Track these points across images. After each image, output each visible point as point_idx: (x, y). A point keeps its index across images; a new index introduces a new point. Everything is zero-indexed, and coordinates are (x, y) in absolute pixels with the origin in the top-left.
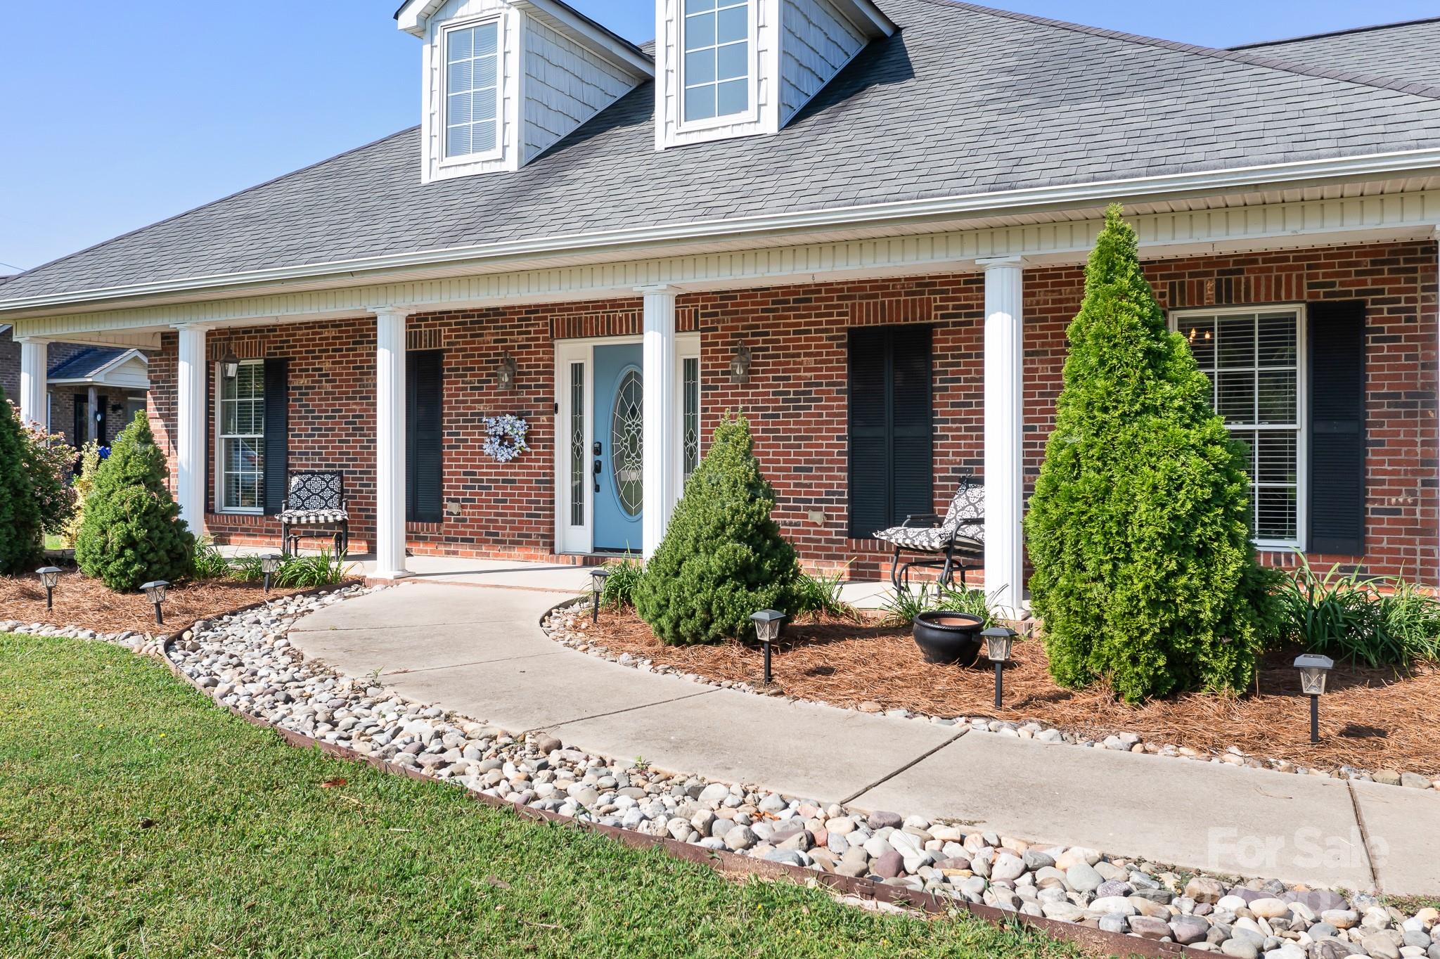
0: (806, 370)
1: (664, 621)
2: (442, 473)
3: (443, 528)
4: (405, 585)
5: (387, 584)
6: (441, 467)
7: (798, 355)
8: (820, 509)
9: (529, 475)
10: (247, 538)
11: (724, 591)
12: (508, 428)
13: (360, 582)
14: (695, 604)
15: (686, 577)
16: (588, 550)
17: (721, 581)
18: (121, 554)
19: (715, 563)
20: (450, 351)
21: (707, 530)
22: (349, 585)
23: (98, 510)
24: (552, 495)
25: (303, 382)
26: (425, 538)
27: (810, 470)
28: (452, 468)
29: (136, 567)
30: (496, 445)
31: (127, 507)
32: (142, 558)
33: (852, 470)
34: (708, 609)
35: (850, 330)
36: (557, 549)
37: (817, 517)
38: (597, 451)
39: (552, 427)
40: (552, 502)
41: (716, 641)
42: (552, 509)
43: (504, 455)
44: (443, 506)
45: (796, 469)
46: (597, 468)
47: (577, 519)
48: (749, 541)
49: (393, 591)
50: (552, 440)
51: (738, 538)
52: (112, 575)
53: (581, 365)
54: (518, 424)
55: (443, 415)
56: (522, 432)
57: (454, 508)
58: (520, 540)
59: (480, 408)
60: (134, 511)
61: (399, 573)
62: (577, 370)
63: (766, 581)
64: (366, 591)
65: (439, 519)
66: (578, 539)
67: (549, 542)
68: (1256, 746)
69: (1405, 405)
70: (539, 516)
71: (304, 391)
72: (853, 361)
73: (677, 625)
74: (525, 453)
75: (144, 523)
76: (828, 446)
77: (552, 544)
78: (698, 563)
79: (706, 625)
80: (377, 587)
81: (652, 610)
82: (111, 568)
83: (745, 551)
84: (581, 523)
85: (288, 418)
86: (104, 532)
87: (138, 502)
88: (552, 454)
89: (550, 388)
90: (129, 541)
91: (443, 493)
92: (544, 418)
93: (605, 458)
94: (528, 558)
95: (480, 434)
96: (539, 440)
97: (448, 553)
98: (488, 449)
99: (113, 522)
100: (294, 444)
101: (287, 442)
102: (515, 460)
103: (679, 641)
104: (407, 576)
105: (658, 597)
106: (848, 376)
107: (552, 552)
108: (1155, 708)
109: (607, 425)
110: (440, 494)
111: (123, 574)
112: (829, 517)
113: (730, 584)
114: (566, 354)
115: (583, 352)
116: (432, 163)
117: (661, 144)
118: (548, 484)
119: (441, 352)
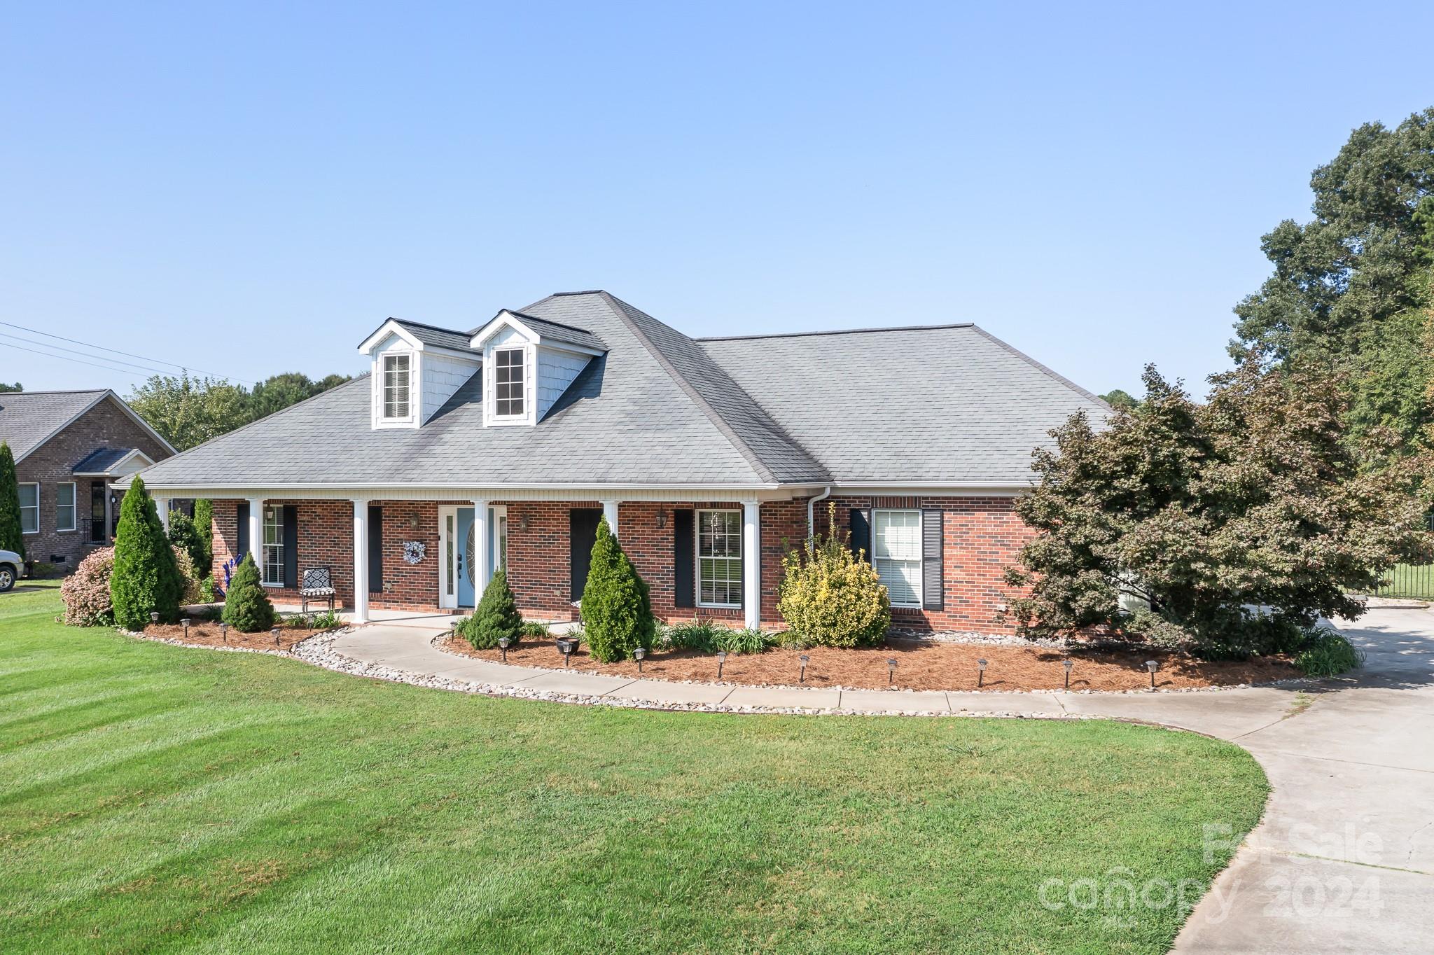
0: (553, 526)
1: (474, 641)
2: (382, 568)
3: (383, 596)
4: (370, 627)
5: (361, 626)
6: (382, 565)
7: (549, 519)
8: (559, 589)
9: (426, 570)
11: (494, 631)
12: (416, 548)
13: (348, 625)
14: (484, 635)
15: (482, 626)
16: (456, 607)
17: (493, 627)
18: (246, 616)
19: (491, 622)
20: (386, 507)
21: (488, 610)
22: (344, 627)
23: (234, 597)
24: (438, 580)
25: (305, 518)
26: (376, 601)
27: (555, 571)
28: (387, 566)
29: (253, 621)
30: (410, 556)
31: (248, 595)
32: (254, 617)
33: (572, 572)
34: (488, 636)
35: (571, 509)
36: (440, 606)
37: (557, 593)
38: (460, 559)
39: (437, 547)
40: (438, 584)
41: (491, 648)
42: (438, 587)
43: (414, 561)
44: (382, 585)
45: (549, 571)
46: (460, 567)
47: (450, 591)
48: (504, 613)
49: (365, 630)
50: (438, 553)
51: (500, 612)
52: (241, 625)
53: (452, 517)
54: (421, 546)
55: (382, 539)
56: (423, 550)
57: (388, 586)
58: (423, 601)
59: (401, 536)
60: (251, 597)
61: (366, 621)
62: (450, 519)
63: (509, 627)
64: (352, 629)
65: (383, 591)
66: (451, 601)
67: (436, 602)
68: (639, 674)
69: (774, 552)
70: (431, 590)
71: (306, 523)
72: (573, 522)
73: (478, 643)
74: (424, 560)
75: (255, 602)
76: (563, 561)
77: (438, 604)
78: (486, 621)
79: (488, 643)
80: (357, 628)
81: (470, 638)
82: (241, 622)
83: (502, 617)
84: (452, 594)
85: (297, 537)
86: (238, 606)
87: (253, 593)
88: (438, 560)
89: (437, 528)
90: (249, 610)
91: (382, 578)
92: (433, 543)
93: (465, 563)
94: (426, 611)
95: (402, 549)
96: (432, 554)
97: (385, 608)
98: (405, 558)
99: (242, 602)
100: (301, 550)
101: (297, 549)
102: (419, 563)
103: (480, 648)
104: (369, 622)
105: (472, 633)
106: (571, 530)
107: (438, 608)
108: (612, 665)
109: (465, 549)
111: (246, 624)
112: (563, 593)
113: (497, 628)
114: (444, 512)
115: (452, 511)
116: (378, 421)
117: (486, 424)
118: (436, 574)
119: (381, 507)
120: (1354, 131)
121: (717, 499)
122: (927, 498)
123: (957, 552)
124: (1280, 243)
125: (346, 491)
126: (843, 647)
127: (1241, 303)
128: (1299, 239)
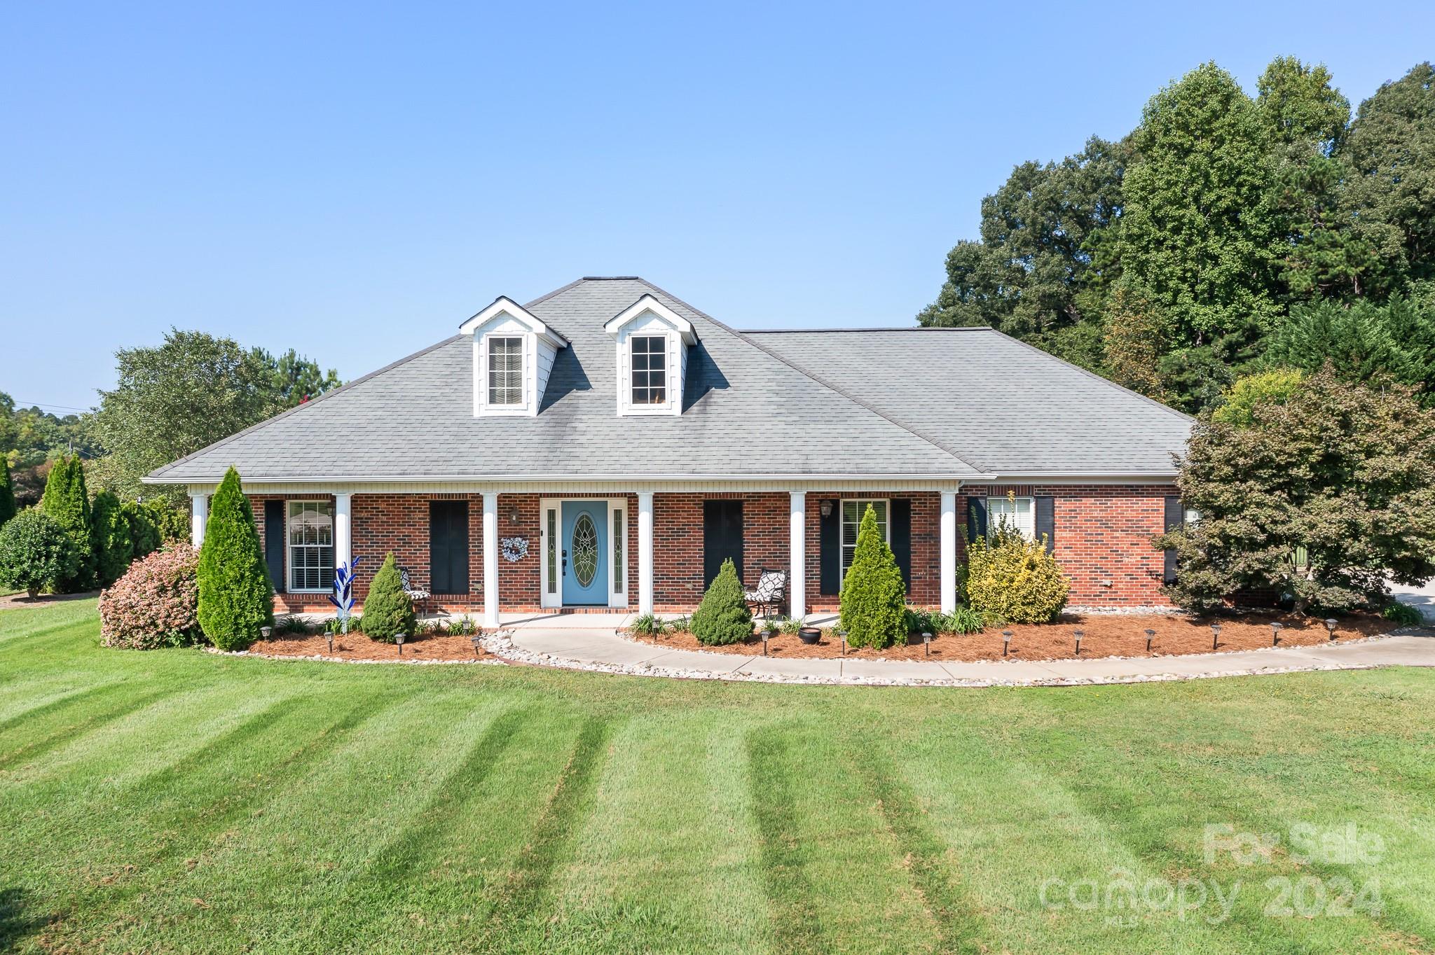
2: (468, 568)
3: (470, 598)
6: (468, 564)
7: (679, 511)
8: (690, 582)
9: (528, 568)
10: (318, 608)
11: (736, 625)
12: (516, 544)
16: (560, 605)
18: (399, 625)
20: (473, 501)
24: (539, 578)
25: (364, 515)
26: (457, 603)
27: (685, 564)
30: (508, 553)
32: (407, 626)
33: (705, 564)
34: (732, 631)
35: (704, 501)
36: (542, 606)
37: (689, 586)
38: (564, 554)
39: (539, 543)
40: (538, 582)
42: (538, 585)
43: (513, 558)
44: (469, 585)
45: (678, 564)
46: (564, 563)
47: (552, 589)
50: (539, 550)
53: (554, 511)
54: (522, 542)
55: (468, 536)
56: (525, 546)
57: (477, 586)
58: (527, 602)
60: (404, 604)
61: (499, 625)
62: (552, 514)
65: (467, 593)
66: (554, 600)
67: (538, 601)
68: (914, 658)
70: (532, 589)
71: (365, 521)
72: (706, 515)
74: (527, 557)
75: (408, 609)
76: (694, 553)
77: (540, 604)
79: (731, 638)
83: (742, 611)
88: (538, 557)
89: (538, 522)
92: (534, 538)
93: (570, 559)
94: (526, 611)
96: (534, 550)
97: (473, 611)
98: (505, 555)
102: (520, 560)
103: (719, 644)
104: (502, 626)
106: (704, 522)
107: (541, 608)
108: (884, 651)
109: (571, 544)
110: (468, 579)
112: (695, 586)
113: (738, 622)
114: (546, 505)
115: (556, 504)
116: (481, 406)
117: (620, 413)
118: (537, 572)
119: (466, 503)
120: (1017, 168)
121: (864, 490)
122: (1039, 486)
123: (1067, 534)
124: (964, 260)
125: (475, 483)
126: (1037, 624)
127: (923, 312)
128: (977, 258)
